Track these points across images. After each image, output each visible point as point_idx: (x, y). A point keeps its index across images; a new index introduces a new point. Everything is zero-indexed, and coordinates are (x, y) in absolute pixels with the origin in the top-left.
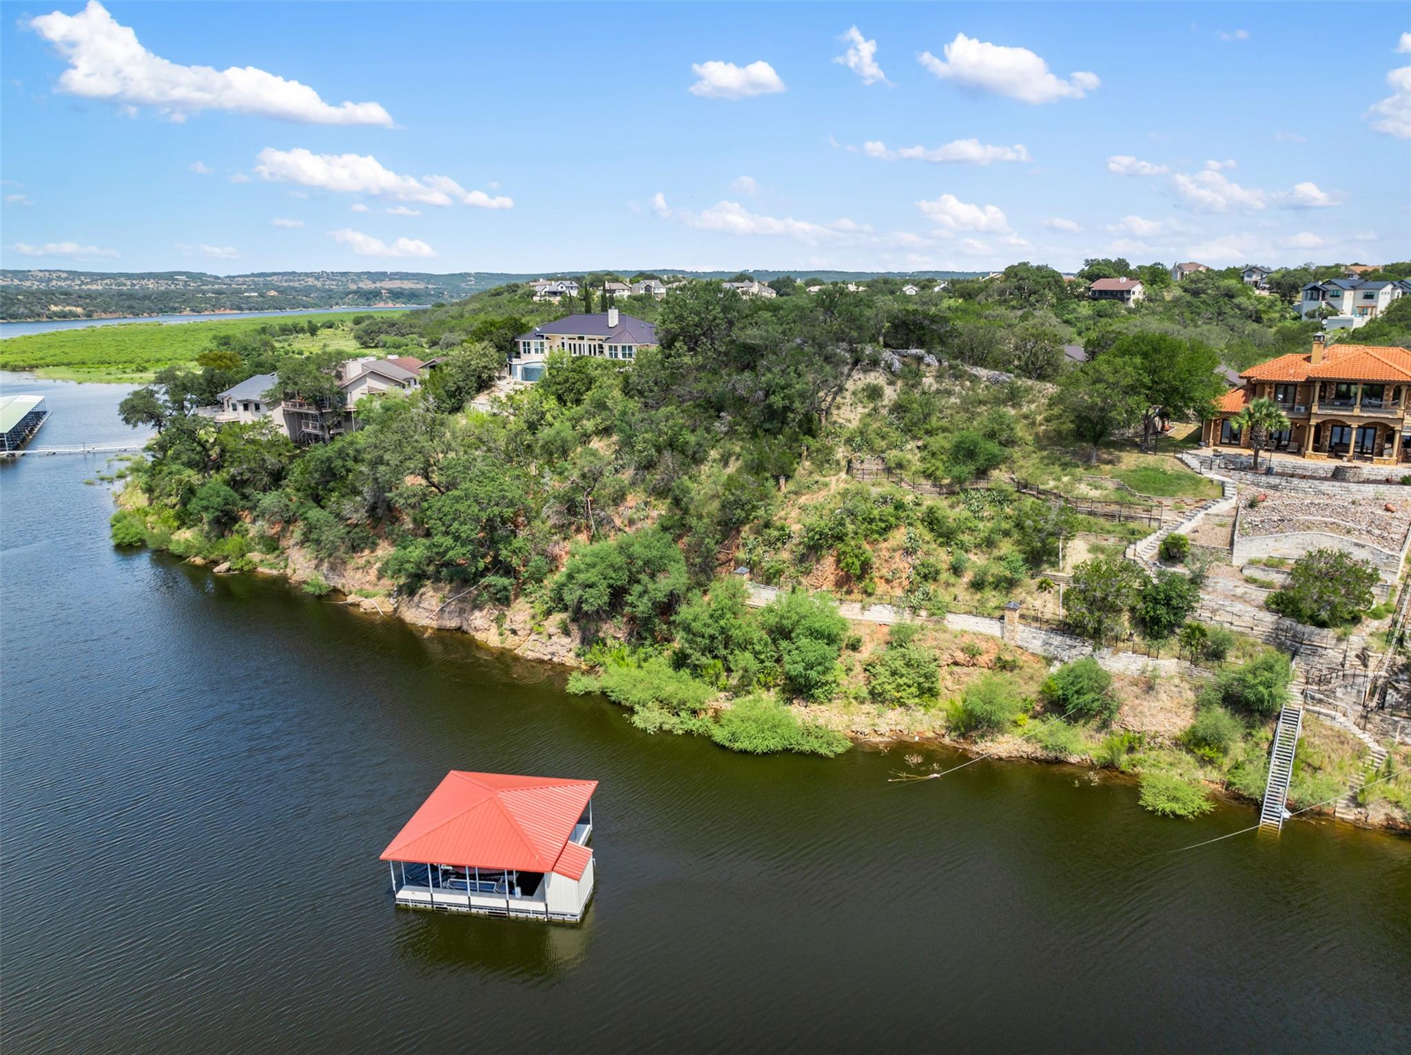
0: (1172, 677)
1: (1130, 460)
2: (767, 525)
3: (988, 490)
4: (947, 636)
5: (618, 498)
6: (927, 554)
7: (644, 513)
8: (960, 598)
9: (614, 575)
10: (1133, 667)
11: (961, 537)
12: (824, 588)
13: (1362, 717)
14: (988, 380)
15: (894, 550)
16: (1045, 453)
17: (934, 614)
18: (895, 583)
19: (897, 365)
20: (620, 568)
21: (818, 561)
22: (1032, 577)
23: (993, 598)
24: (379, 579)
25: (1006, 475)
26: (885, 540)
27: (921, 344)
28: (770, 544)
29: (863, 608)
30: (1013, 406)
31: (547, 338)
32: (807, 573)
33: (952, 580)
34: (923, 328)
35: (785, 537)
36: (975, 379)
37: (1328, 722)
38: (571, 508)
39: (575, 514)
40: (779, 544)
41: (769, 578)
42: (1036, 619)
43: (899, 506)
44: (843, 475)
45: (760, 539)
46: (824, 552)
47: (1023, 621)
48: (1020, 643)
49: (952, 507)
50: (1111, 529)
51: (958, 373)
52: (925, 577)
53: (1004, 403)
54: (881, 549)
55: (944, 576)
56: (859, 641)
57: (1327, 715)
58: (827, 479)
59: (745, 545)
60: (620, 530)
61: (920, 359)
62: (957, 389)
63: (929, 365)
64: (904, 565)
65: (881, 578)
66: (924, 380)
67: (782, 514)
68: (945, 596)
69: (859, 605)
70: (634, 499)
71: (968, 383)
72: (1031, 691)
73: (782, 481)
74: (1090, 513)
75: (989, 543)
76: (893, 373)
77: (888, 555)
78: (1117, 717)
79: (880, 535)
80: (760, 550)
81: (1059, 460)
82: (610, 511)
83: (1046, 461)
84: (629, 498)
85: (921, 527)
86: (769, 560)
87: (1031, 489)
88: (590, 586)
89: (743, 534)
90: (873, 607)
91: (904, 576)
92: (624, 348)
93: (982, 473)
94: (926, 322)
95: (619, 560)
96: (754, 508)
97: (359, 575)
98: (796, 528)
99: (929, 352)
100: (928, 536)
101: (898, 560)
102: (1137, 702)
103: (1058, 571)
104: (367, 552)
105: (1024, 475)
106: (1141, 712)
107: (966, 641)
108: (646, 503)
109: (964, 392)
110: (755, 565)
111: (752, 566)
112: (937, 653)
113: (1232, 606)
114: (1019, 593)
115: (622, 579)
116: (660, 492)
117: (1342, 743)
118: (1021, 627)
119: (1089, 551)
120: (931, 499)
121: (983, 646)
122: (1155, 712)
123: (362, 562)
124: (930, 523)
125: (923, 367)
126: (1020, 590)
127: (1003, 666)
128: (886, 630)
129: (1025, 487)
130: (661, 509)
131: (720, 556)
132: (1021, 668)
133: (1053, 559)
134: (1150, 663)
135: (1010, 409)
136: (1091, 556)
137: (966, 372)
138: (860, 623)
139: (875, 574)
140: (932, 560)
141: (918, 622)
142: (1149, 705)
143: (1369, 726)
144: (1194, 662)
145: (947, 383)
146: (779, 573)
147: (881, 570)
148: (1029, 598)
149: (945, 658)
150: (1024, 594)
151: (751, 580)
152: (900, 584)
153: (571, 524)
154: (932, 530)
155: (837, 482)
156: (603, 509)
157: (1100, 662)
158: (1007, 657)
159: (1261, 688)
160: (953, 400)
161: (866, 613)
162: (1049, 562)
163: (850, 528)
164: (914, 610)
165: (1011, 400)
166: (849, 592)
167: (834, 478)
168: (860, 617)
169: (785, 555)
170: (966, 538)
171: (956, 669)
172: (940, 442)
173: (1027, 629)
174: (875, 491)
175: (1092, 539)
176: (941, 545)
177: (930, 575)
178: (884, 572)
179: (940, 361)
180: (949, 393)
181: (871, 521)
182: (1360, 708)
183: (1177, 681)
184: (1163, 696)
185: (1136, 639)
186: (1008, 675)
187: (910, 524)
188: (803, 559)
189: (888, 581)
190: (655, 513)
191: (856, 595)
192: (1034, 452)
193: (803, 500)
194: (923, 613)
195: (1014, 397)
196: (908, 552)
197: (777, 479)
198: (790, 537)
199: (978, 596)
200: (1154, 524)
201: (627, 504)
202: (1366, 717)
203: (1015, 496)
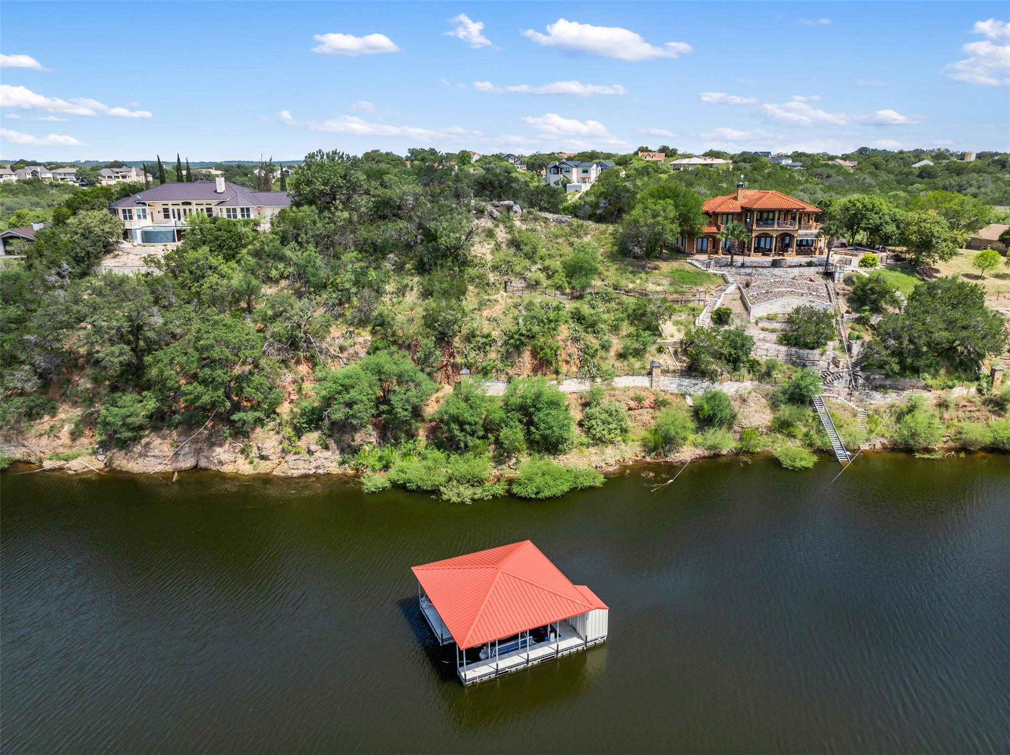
13: (848, 394)
31: (149, 205)
37: (834, 401)
50: (680, 309)
57: (833, 397)
76: (494, 219)
87: (620, 290)
92: (242, 210)
103: (664, 339)
113: (764, 345)
114: (648, 357)
117: (845, 410)
119: (673, 324)
121: (643, 394)
126: (647, 355)
133: (657, 333)
136: (676, 327)
143: (853, 398)
148: (655, 359)
150: (651, 357)
171: (631, 412)
182: (847, 390)
202: (851, 394)
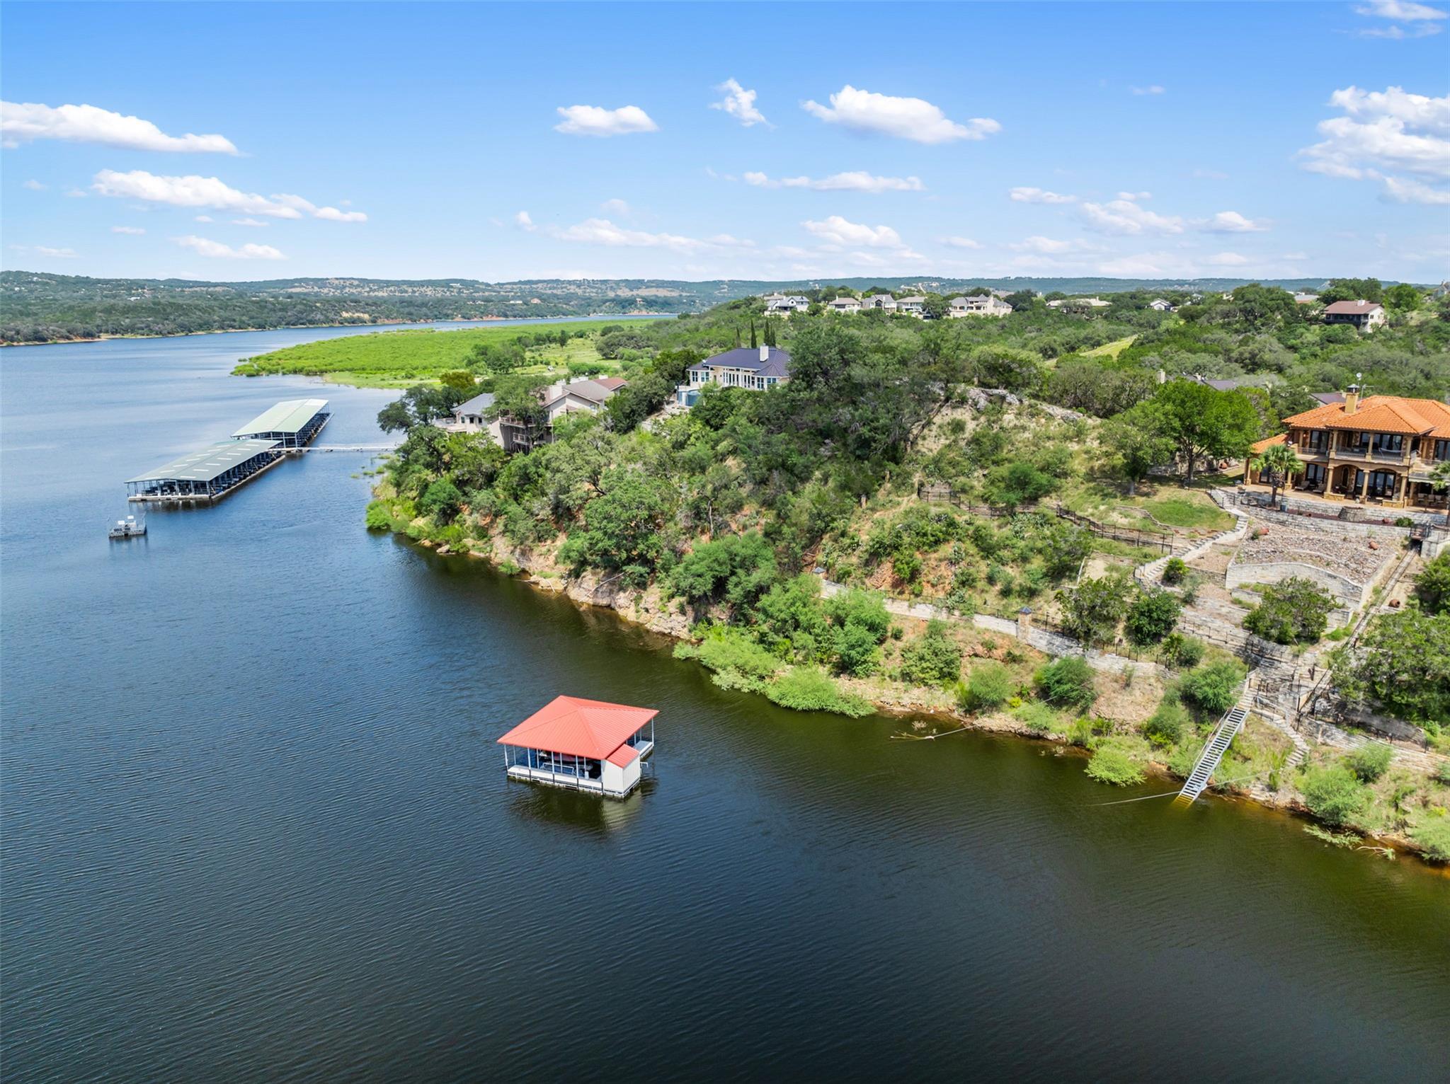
0: (1149, 678)
1: (1166, 493)
2: (843, 534)
3: (1035, 514)
4: (973, 633)
5: (736, 507)
6: (970, 564)
7: (755, 521)
8: (989, 603)
9: (718, 568)
10: (1116, 667)
11: (1001, 553)
12: (883, 588)
14: (1062, 418)
15: (941, 560)
16: (1092, 485)
17: (964, 614)
18: (940, 587)
19: (983, 403)
20: (724, 563)
21: (878, 566)
22: (1053, 589)
23: (1015, 603)
24: (556, 564)
25: (1055, 502)
26: (935, 552)
27: (1008, 385)
28: (843, 550)
29: (910, 606)
30: (1078, 442)
32: (870, 575)
33: (987, 587)
34: (1011, 370)
35: (855, 546)
36: (1051, 417)
38: (698, 513)
39: (700, 519)
40: (850, 551)
41: (841, 578)
42: (1046, 623)
43: (952, 524)
44: (915, 496)
45: (836, 545)
46: (883, 559)
47: (1035, 624)
48: (1030, 642)
49: (1000, 527)
50: (1128, 551)
51: (1034, 412)
52: (963, 583)
53: (1070, 439)
54: (930, 559)
55: (981, 584)
56: (901, 632)
58: (900, 499)
59: (823, 550)
60: (735, 533)
61: (1003, 398)
62: (1033, 425)
63: (1010, 404)
64: (949, 574)
65: (928, 582)
66: (1006, 416)
67: (856, 526)
68: (977, 600)
69: (906, 604)
70: (749, 509)
71: (1043, 421)
72: (1029, 681)
73: (863, 499)
74: (1115, 538)
75: (1025, 559)
76: (978, 410)
77: (935, 563)
78: (1094, 706)
79: (931, 546)
80: (835, 555)
81: (1102, 491)
82: (727, 517)
83: (1091, 491)
84: (746, 507)
85: (968, 542)
86: (841, 563)
87: (1071, 515)
88: (700, 576)
89: (824, 541)
90: (918, 606)
91: (947, 582)
93: (1033, 500)
94: (1013, 366)
95: (723, 556)
96: (834, 520)
97: (541, 560)
98: (864, 538)
99: (1012, 393)
100: (973, 550)
101: (943, 568)
102: (1113, 695)
103: (1075, 584)
104: (549, 542)
105: (1069, 503)
106: (1114, 704)
107: (987, 637)
108: (758, 513)
109: (1038, 429)
110: (830, 567)
111: (828, 567)
112: (962, 645)
114: (1039, 601)
115: (726, 570)
116: (768, 504)
118: (1031, 629)
119: (1106, 570)
120: (984, 519)
121: (998, 641)
122: (1126, 704)
123: (544, 550)
124: (976, 540)
125: (1005, 405)
126: (1040, 599)
127: (1012, 659)
128: (925, 625)
129: (1067, 512)
130: (769, 518)
131: (807, 558)
132: (1027, 661)
133: (1074, 575)
134: (1130, 664)
135: (1074, 444)
136: (1107, 574)
137: (1043, 410)
138: (906, 618)
139: (923, 579)
140: (972, 570)
141: (952, 620)
142: (1123, 699)
144: (1168, 666)
145: (1024, 421)
146: (848, 574)
147: (927, 575)
148: (1046, 606)
149: (968, 650)
150: (1042, 603)
151: (827, 579)
152: (943, 588)
153: (697, 526)
154: (977, 545)
155: (908, 501)
156: (721, 516)
157: (1090, 661)
158: (1017, 652)
159: (1207, 689)
160: (1027, 435)
161: (912, 610)
162: (1070, 577)
163: (906, 540)
164: (950, 609)
165: (1077, 436)
166: (901, 593)
167: (906, 499)
168: (907, 613)
169: (854, 560)
170: (1005, 553)
171: (976, 659)
172: (1004, 470)
173: (1036, 630)
174: (934, 511)
175: (1111, 560)
176: (983, 558)
177: (966, 582)
178: (931, 577)
179: (1021, 401)
180: (1024, 428)
181: (925, 535)
183: (1152, 681)
184: (1137, 693)
185: (1125, 643)
186: (1016, 666)
187: (959, 540)
188: (867, 563)
189: (933, 586)
190: (763, 521)
191: (906, 596)
192: (1082, 483)
193: (877, 516)
194: (957, 613)
195: (1079, 435)
196: (952, 563)
197: (859, 496)
198: (858, 545)
199: (1005, 601)
200: (1167, 550)
201: (744, 513)
203: (1056, 520)
